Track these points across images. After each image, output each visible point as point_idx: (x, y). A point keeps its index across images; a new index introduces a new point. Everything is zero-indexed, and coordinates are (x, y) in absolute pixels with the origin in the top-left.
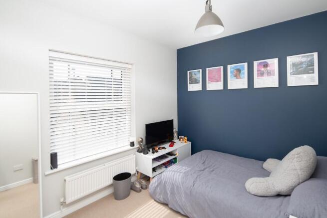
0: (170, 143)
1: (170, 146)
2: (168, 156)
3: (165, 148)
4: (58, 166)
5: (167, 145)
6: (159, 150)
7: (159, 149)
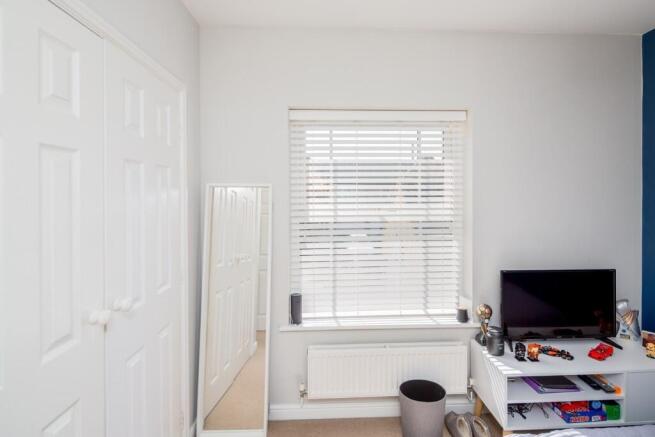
0: (594, 345)
1: (592, 354)
2: (580, 384)
3: (568, 356)
4: (303, 321)
5: (580, 349)
6: (541, 356)
7: (544, 351)
